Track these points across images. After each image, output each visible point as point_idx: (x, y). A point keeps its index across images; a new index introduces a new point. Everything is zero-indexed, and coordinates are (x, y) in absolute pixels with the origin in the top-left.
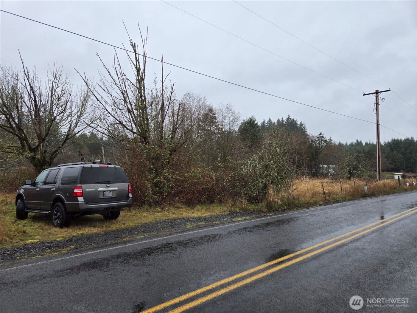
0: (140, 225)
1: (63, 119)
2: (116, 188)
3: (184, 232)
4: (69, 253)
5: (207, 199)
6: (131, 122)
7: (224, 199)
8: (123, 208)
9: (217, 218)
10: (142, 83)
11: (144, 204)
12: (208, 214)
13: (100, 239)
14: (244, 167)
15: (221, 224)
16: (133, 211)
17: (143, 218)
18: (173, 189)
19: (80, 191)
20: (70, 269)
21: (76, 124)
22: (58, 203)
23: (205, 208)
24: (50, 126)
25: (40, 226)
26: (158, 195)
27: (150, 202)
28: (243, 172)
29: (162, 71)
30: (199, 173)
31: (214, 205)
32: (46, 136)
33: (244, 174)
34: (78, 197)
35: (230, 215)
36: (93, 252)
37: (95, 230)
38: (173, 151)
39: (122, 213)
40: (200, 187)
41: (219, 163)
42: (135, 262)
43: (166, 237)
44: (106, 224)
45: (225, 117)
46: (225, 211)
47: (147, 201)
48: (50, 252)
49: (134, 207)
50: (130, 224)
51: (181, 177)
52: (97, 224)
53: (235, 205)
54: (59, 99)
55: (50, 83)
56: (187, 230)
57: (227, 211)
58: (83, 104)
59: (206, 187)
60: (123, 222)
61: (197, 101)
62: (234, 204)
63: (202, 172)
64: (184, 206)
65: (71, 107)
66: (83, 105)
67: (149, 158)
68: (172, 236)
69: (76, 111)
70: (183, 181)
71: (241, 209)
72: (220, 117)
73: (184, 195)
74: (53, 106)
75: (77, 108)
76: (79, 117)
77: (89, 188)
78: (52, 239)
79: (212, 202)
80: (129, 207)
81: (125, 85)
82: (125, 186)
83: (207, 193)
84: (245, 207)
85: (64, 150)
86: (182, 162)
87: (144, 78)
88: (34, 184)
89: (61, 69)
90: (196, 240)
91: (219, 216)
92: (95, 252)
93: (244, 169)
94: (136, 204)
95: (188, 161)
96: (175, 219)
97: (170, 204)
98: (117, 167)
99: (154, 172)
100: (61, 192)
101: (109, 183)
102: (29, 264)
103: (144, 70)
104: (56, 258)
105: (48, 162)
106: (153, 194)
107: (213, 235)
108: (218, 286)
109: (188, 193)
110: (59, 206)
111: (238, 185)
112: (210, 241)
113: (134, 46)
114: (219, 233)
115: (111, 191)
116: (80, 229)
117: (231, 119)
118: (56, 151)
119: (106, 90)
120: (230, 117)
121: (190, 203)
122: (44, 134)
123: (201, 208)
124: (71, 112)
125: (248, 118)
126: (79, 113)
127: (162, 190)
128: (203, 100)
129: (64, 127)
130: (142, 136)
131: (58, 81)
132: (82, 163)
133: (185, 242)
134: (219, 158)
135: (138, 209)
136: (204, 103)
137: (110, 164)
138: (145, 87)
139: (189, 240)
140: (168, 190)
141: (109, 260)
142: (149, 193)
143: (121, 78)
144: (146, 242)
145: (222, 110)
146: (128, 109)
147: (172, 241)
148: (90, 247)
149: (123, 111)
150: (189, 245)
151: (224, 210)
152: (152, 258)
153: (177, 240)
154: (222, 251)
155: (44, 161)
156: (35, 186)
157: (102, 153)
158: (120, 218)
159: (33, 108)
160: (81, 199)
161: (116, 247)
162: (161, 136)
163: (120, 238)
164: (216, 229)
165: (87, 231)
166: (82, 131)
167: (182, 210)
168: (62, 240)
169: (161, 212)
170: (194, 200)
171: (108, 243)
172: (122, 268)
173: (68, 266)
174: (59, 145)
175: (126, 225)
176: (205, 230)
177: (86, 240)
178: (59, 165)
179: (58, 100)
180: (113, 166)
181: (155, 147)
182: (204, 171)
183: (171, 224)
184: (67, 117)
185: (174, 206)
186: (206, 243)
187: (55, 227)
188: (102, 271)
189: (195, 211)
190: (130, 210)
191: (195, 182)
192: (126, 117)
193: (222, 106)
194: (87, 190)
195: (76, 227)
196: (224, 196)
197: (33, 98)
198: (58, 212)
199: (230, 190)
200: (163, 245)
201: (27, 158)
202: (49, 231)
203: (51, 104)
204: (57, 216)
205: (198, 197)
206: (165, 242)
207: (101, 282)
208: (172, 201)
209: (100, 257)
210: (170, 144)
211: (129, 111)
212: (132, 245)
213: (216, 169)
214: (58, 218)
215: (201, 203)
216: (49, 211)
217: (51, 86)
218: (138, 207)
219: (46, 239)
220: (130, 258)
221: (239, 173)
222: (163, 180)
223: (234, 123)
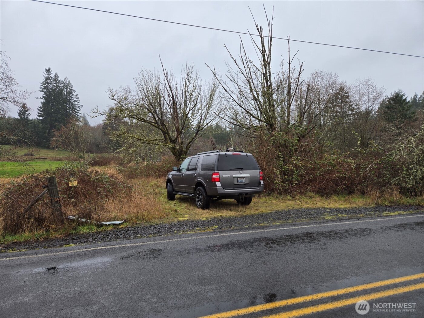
0: (273, 212)
1: (195, 112)
2: (248, 175)
3: (323, 223)
4: (214, 231)
5: (345, 189)
6: (256, 109)
7: (367, 189)
8: (255, 194)
9: (360, 210)
10: (268, 67)
11: (274, 191)
12: (347, 206)
13: (238, 222)
14: (396, 152)
15: (369, 218)
16: (263, 198)
17: (274, 206)
18: (304, 178)
19: (217, 176)
20: (219, 246)
21: (206, 116)
22: (199, 188)
23: (342, 199)
24: (185, 120)
25: (186, 207)
26: (287, 183)
27: (280, 190)
28: (394, 158)
29: (289, 52)
30: (334, 160)
31: (354, 195)
32: (182, 129)
33: (395, 160)
34: (216, 183)
35: (377, 208)
36: (235, 233)
37: (233, 214)
38: (302, 137)
39: (254, 200)
40: (336, 176)
41: (359, 148)
42: (278, 247)
43: (305, 227)
44: (241, 208)
45: (363, 95)
46: (369, 204)
47: (276, 189)
48: (199, 229)
49: (263, 194)
50: (263, 210)
51: (311, 164)
52: (233, 208)
53: (383, 197)
54: (191, 94)
55: (184, 80)
56: (327, 221)
57: (372, 203)
58: (211, 97)
59: (343, 176)
60: (256, 208)
61: (326, 80)
62: (381, 195)
63: (337, 159)
64: (318, 196)
65: (201, 101)
66: (211, 99)
67: (276, 145)
68: (310, 226)
69: (205, 104)
70: (314, 169)
71: (391, 202)
72: (357, 96)
73: (316, 184)
74: (186, 101)
75: (206, 102)
76: (208, 109)
77: (225, 174)
78: (198, 219)
79: (351, 193)
80: (259, 193)
81: (250, 73)
82: (256, 173)
83: (344, 183)
84: (397, 200)
85: (196, 141)
86: (312, 149)
87: (270, 62)
88: (179, 170)
89: (192, 67)
90: (341, 233)
91: (362, 209)
92: (237, 233)
93: (394, 155)
94: (265, 192)
95: (319, 148)
96: (309, 209)
97: (301, 193)
98: (248, 154)
99: (282, 159)
100: (201, 177)
101: (242, 169)
102: (185, 238)
103: (270, 53)
104: (206, 235)
105: (185, 152)
106: (282, 182)
107: (361, 229)
108: (382, 286)
109: (320, 182)
110: (200, 189)
111: (386, 174)
112: (358, 236)
113: (259, 30)
114: (369, 228)
115: (243, 177)
116: (218, 211)
117: (371, 96)
118: (190, 142)
119: (233, 80)
120: (369, 94)
121: (324, 193)
122: (181, 127)
123: (337, 199)
124: (201, 106)
125: (393, 93)
126: (208, 106)
127: (291, 178)
128: (334, 78)
129: (196, 120)
130: (267, 123)
131: (190, 78)
132: (217, 151)
133: (327, 233)
134: (359, 143)
135: (268, 196)
136: (335, 82)
137: (242, 152)
138: (271, 72)
139: (332, 231)
140: (298, 178)
141: (252, 243)
142: (279, 181)
143: (247, 66)
144: (285, 229)
145: (358, 86)
146: (254, 97)
147: (311, 231)
148: (232, 228)
149: (249, 99)
150: (333, 237)
151: (368, 202)
152: (295, 245)
153: (318, 230)
154: (378, 248)
155: (182, 151)
156: (180, 172)
157: (231, 141)
158: (252, 204)
159: (172, 105)
160: (219, 184)
161: (256, 231)
162: (287, 121)
163: (256, 222)
164: (363, 223)
165: (225, 213)
166: (211, 123)
167: (315, 199)
168: (206, 220)
169: (293, 201)
170: (328, 190)
171: (247, 226)
172: (267, 252)
173: (217, 243)
174: (193, 136)
175: (259, 211)
176: (348, 223)
177: (226, 222)
178: (198, 154)
179: (191, 96)
180: (244, 154)
181: (282, 134)
182: (339, 158)
183: (307, 214)
184: (198, 111)
185: (305, 195)
186: (354, 238)
187: (199, 208)
188: (248, 251)
189: (332, 201)
190: (259, 196)
191: (328, 170)
192: (251, 105)
193: (358, 81)
194: (223, 176)
195: (215, 210)
196: (367, 186)
197: (172, 96)
198: (199, 195)
199: (375, 179)
200: (303, 234)
201: (169, 148)
202: (194, 212)
203: (185, 99)
204: (199, 198)
205: (333, 186)
206: (304, 231)
207: (251, 262)
208: (303, 189)
209: (242, 238)
210: (298, 129)
211: (256, 99)
212: (270, 231)
213: (355, 156)
214: (200, 200)
215: (337, 193)
216: (192, 194)
217: (184, 83)
218: (267, 194)
219: (192, 218)
220: (273, 243)
221: (388, 160)
222: (292, 168)
223: (375, 101)
